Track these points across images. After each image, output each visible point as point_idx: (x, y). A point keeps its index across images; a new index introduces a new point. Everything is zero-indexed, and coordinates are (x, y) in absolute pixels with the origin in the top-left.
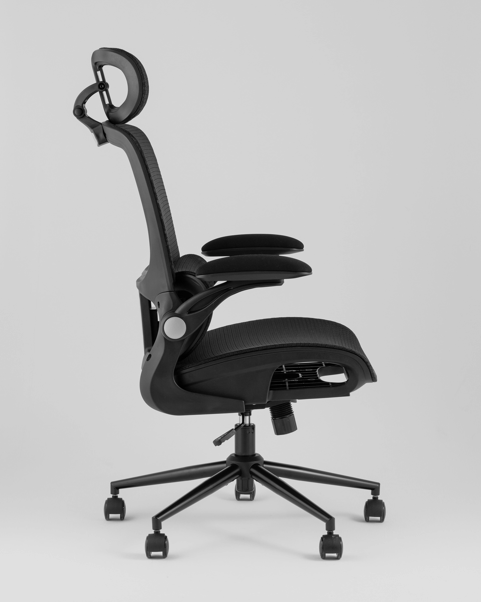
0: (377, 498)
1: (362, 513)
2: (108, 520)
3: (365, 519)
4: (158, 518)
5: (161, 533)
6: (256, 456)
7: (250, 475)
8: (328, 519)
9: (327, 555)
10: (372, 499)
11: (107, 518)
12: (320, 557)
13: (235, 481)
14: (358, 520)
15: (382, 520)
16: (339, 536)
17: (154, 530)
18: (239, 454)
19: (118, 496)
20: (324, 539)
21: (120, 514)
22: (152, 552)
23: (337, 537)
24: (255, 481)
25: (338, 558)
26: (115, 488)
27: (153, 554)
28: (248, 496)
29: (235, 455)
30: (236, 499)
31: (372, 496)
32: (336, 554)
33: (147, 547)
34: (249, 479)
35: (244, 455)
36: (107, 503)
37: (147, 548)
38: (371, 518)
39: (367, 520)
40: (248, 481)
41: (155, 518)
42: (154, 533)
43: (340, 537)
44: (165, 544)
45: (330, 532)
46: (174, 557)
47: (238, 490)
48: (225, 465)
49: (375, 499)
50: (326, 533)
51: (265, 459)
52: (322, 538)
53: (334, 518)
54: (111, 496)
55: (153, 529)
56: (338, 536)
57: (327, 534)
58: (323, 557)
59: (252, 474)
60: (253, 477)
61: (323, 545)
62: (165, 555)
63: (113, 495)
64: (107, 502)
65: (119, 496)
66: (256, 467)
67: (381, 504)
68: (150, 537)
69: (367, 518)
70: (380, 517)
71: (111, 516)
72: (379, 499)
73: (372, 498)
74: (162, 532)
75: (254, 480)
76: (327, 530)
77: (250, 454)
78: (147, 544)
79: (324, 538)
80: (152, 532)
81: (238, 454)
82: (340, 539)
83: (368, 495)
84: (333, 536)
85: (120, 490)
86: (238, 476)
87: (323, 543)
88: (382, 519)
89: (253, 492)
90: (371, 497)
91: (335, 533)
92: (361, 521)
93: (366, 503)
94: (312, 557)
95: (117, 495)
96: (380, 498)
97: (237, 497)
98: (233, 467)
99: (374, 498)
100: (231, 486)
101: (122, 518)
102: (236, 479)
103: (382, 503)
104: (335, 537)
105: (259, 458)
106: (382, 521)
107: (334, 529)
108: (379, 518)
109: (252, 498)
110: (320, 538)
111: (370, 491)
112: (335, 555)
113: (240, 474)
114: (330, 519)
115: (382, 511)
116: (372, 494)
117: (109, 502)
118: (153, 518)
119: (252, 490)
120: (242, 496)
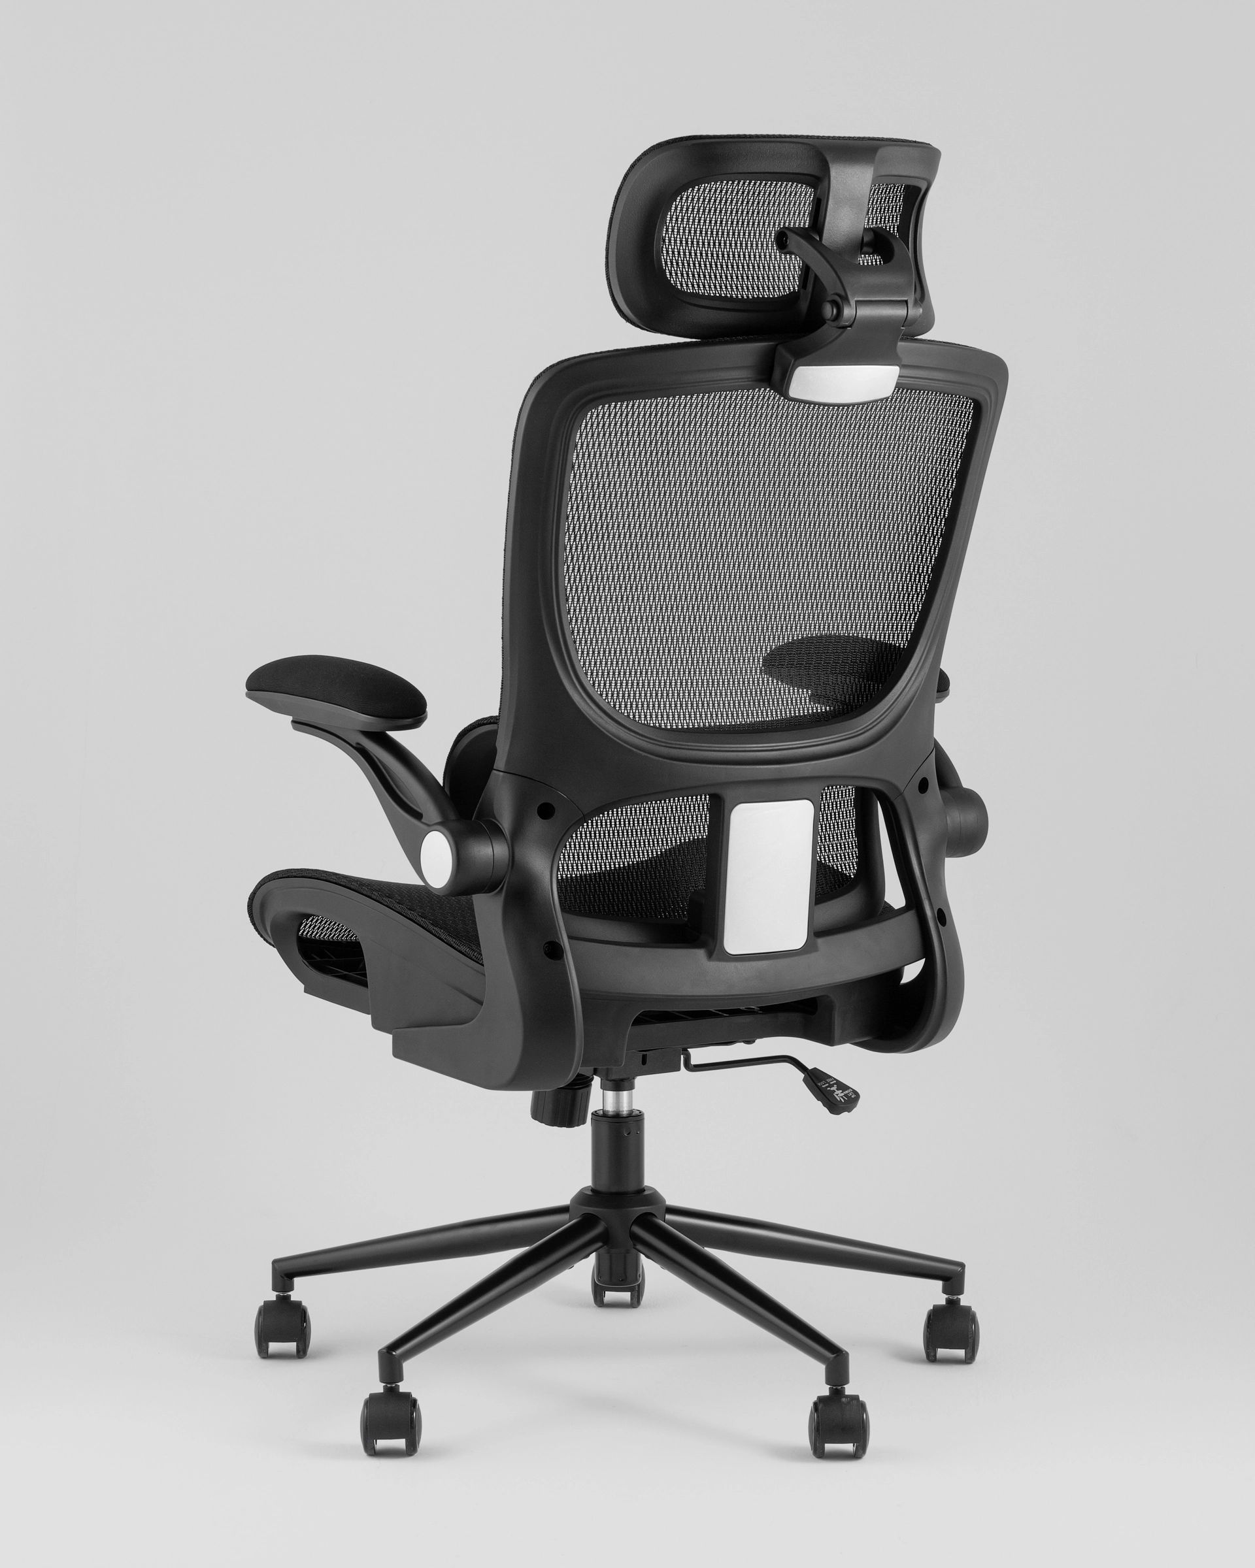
0: (959, 1300)
1: (917, 1340)
2: (264, 1358)
3: (925, 1356)
4: (394, 1353)
5: (402, 1390)
6: (646, 1193)
7: (631, 1243)
8: (831, 1356)
9: (829, 1447)
10: (945, 1303)
11: (264, 1353)
12: (811, 1452)
13: (593, 1256)
14: (907, 1357)
15: (970, 1359)
16: (860, 1399)
17: (385, 1384)
18: (602, 1188)
19: (290, 1295)
20: (820, 1407)
21: (295, 1343)
22: (378, 1441)
23: (855, 1402)
24: (642, 1257)
25: (856, 1456)
26: (283, 1275)
27: (381, 1444)
28: (626, 1296)
29: (593, 1190)
30: (594, 1305)
31: (946, 1296)
32: (852, 1444)
33: (367, 1426)
34: (628, 1251)
35: (614, 1189)
36: (262, 1314)
37: (367, 1429)
38: (942, 1352)
39: (931, 1358)
40: (625, 1257)
41: (387, 1352)
42: (382, 1391)
43: (862, 1401)
44: (412, 1418)
45: (836, 1389)
46: (436, 1453)
47: (599, 1280)
48: (566, 1217)
49: (952, 1304)
50: (825, 1391)
51: (670, 1201)
52: (815, 1404)
53: (847, 1353)
54: (272, 1296)
55: (382, 1381)
56: (856, 1398)
57: (828, 1394)
58: (819, 1453)
59: (636, 1239)
60: (639, 1247)
61: (818, 1423)
62: (412, 1449)
63: (277, 1293)
64: (262, 1312)
65: (295, 1296)
66: (646, 1221)
67: (968, 1316)
68: (372, 1402)
69: (932, 1354)
70: (964, 1350)
71: (274, 1347)
72: (961, 1304)
73: (943, 1302)
74: (403, 1387)
75: (642, 1255)
76: (828, 1383)
77: (632, 1187)
78: (367, 1417)
79: (820, 1405)
80: (379, 1388)
81: (600, 1188)
82: (862, 1407)
83: (933, 1293)
84: (844, 1400)
85: (297, 1281)
86: (600, 1244)
87: (818, 1417)
88: (969, 1355)
89: (639, 1285)
90: (941, 1299)
91: (849, 1390)
92: (915, 1360)
93: (928, 1314)
94: (790, 1454)
95: (289, 1293)
96: (964, 1300)
97: (598, 1298)
98: (587, 1222)
99: (949, 1301)
100: (582, 1272)
101: (301, 1353)
102: (594, 1253)
103: (971, 1313)
104: (849, 1403)
105: (653, 1198)
106: (970, 1361)
107: (847, 1382)
108: (961, 1353)
109: (636, 1302)
110: (811, 1405)
111: (939, 1284)
112: (849, 1447)
113: (605, 1239)
114: (838, 1356)
115: (970, 1336)
116: (945, 1291)
117: (267, 1310)
118: (380, 1352)
119: (637, 1280)
120: (610, 1296)
